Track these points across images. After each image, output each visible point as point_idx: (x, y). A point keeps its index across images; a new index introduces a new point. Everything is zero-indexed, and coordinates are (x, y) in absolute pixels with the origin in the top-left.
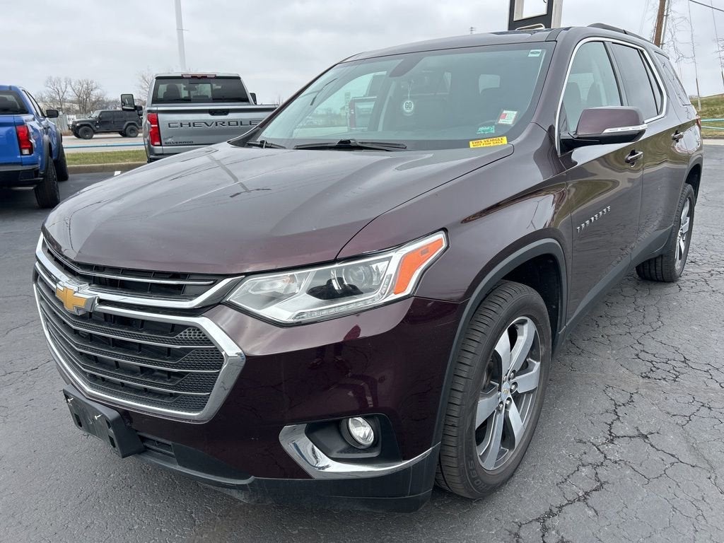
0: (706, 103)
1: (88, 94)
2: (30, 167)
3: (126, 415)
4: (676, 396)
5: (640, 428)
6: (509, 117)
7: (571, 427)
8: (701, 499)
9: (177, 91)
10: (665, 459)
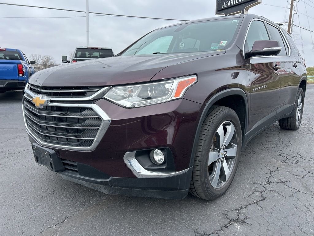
0: (308, 70)
1: (48, 62)
2: (22, 81)
3: (58, 151)
4: (297, 169)
5: (281, 179)
6: (224, 43)
7: (251, 178)
8: (309, 204)
9: (85, 54)
10: (292, 190)
